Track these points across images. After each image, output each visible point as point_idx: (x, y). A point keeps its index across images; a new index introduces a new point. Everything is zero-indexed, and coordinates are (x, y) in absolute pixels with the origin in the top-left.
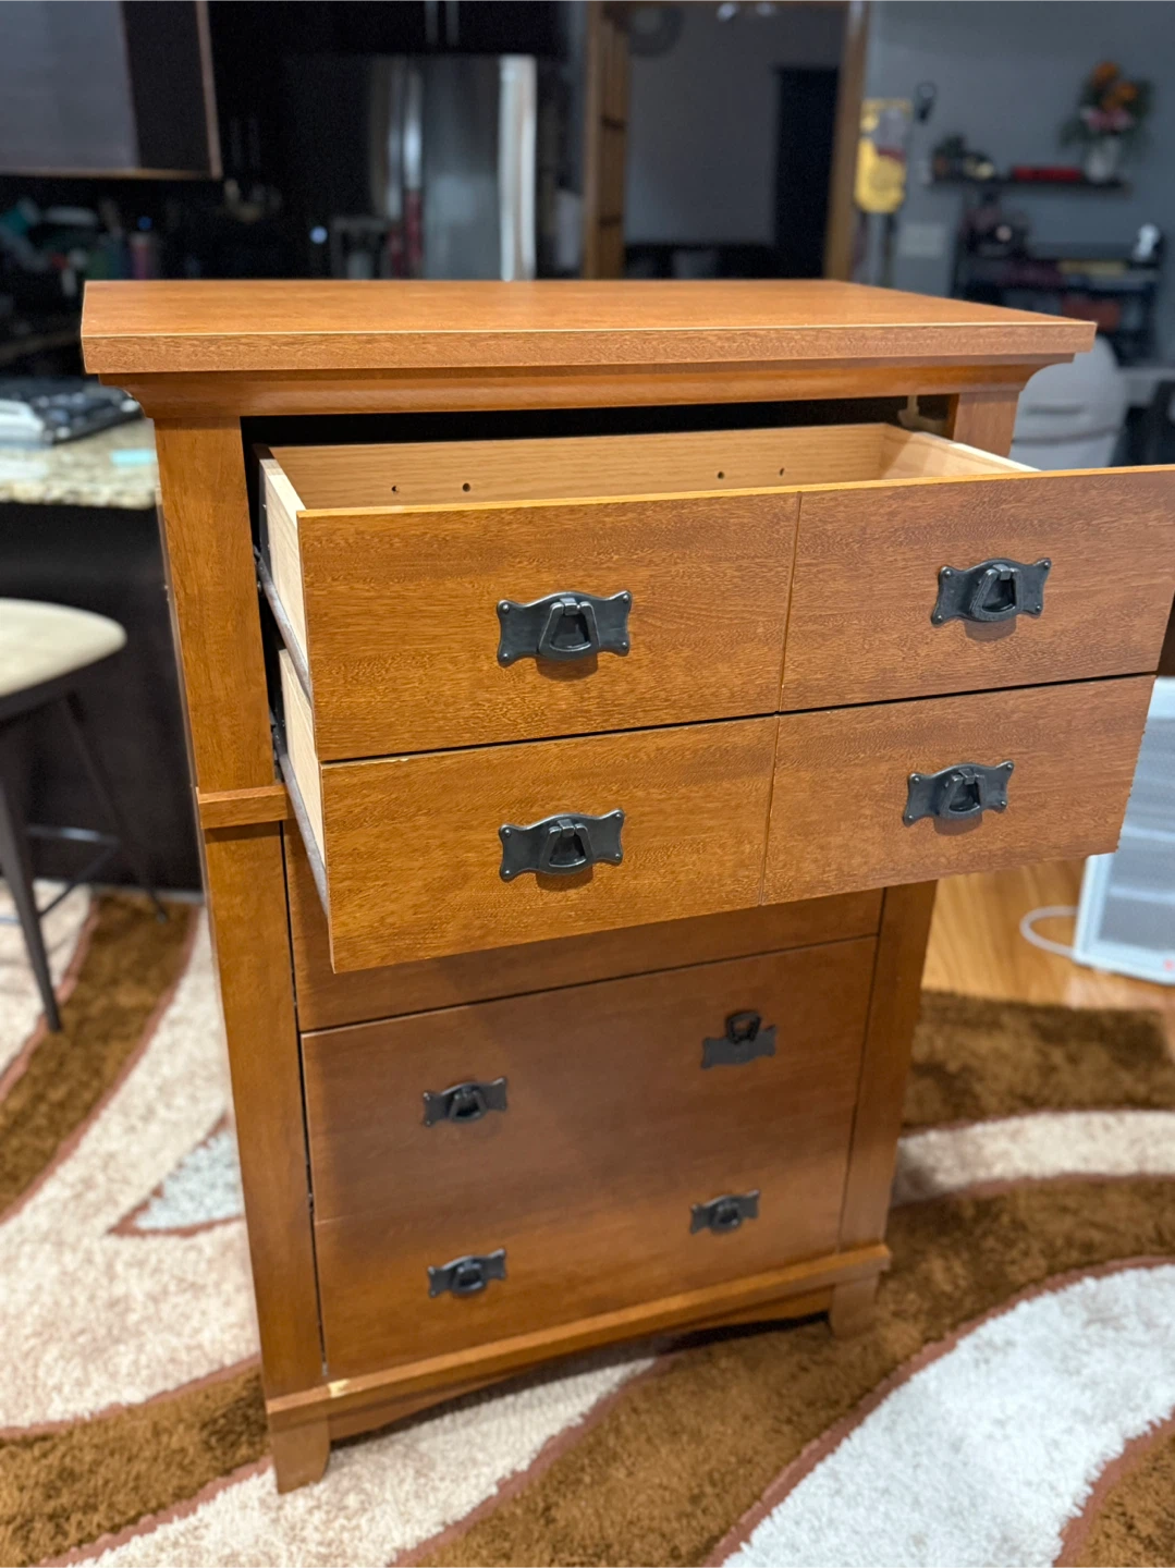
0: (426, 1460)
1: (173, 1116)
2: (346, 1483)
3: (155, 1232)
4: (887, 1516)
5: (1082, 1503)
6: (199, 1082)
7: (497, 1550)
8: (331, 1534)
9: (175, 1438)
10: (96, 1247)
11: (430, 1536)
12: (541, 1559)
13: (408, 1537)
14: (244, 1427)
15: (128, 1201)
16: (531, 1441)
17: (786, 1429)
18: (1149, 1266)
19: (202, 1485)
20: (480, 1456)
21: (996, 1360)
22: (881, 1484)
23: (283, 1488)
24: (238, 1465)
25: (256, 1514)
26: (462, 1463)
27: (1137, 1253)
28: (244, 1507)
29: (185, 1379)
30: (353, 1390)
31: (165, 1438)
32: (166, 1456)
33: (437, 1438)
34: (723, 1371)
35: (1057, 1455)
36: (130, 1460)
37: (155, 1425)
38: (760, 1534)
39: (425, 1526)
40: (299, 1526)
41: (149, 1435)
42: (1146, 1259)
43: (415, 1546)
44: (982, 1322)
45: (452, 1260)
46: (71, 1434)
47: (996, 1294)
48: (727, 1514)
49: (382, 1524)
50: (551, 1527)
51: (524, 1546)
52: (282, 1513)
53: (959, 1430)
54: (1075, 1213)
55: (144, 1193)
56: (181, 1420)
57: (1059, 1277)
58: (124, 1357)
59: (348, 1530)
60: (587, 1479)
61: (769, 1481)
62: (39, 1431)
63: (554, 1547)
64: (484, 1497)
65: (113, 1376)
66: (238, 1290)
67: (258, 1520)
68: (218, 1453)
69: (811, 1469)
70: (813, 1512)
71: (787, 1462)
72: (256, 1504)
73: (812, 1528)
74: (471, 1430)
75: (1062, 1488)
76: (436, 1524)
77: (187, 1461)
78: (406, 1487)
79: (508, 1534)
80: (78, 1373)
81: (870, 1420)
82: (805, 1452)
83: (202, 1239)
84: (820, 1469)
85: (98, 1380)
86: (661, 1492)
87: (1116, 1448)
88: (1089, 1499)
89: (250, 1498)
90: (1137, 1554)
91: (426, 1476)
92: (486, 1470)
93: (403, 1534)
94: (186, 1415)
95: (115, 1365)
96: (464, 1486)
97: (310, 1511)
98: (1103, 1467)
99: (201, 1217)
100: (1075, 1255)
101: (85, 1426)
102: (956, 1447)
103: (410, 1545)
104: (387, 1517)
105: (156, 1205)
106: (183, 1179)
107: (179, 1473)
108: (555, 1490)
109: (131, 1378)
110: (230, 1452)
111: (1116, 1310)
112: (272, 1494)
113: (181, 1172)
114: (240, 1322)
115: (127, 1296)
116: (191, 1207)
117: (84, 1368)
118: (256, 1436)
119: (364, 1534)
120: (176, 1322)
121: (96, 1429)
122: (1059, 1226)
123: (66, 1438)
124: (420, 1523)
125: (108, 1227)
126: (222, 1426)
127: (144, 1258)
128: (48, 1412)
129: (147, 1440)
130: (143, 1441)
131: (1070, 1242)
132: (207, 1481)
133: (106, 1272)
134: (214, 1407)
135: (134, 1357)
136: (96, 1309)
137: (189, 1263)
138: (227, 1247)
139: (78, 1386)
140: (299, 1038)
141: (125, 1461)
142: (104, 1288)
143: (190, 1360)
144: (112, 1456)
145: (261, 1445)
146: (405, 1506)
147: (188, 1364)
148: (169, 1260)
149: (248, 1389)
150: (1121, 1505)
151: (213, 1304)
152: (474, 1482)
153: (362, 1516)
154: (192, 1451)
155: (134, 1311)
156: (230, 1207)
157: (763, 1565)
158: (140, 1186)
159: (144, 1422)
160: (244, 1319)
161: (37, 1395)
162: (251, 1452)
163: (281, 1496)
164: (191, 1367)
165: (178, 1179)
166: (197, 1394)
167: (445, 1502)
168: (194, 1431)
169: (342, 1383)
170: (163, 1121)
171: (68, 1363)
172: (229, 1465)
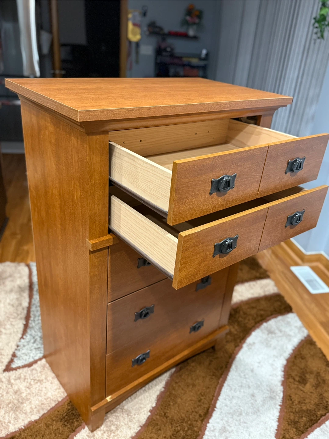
0: (128, 411)
1: (8, 332)
2: (109, 423)
3: (19, 368)
4: (244, 392)
5: (283, 376)
6: (11, 320)
7: (157, 429)
9: (54, 426)
10: (1, 376)
11: (138, 431)
12: (169, 427)
14: (74, 417)
15: (6, 361)
16: (153, 398)
17: (214, 377)
18: (276, 317)
20: (142, 406)
21: (253, 347)
22: (240, 384)
23: (92, 431)
24: (76, 428)
26: (138, 409)
27: (272, 315)
29: (49, 408)
30: (114, 398)
31: (51, 427)
32: (54, 432)
33: (128, 405)
34: (193, 367)
35: (274, 367)
36: (43, 436)
37: (46, 424)
38: (218, 404)
39: (136, 428)
41: (46, 428)
42: (274, 316)
43: (135, 434)
44: (246, 339)
45: (138, 356)
46: (20, 434)
47: (246, 332)
48: (208, 402)
49: (124, 432)
50: (168, 418)
51: (163, 426)
52: (95, 437)
53: (252, 367)
54: (256, 307)
55: (10, 357)
56: (54, 421)
57: (258, 325)
58: (27, 407)
59: (116, 436)
60: (172, 404)
61: (215, 391)
62: (10, 436)
63: (171, 424)
64: (148, 416)
65: (26, 413)
66: (53, 378)
68: (69, 426)
69: (223, 385)
70: (228, 396)
71: (217, 385)
72: (87, 437)
73: (229, 400)
74: (136, 400)
75: (277, 374)
76: (138, 427)
77: (61, 431)
78: (126, 420)
79: (157, 424)
80: (13, 416)
81: (231, 370)
82: (220, 382)
83: (35, 366)
84: (225, 385)
85: (22, 416)
86: (191, 402)
87: (285, 362)
88: (284, 375)
89: (84, 436)
90: (298, 385)
91: (130, 415)
92: (145, 409)
93: (131, 432)
94: (54, 419)
95: (25, 410)
96: (141, 415)
97: (102, 434)
98: (284, 367)
99: (31, 360)
100: (259, 318)
101: (24, 431)
102: (252, 371)
103: (134, 435)
104: (124, 429)
105: (15, 359)
106: (21, 350)
107: (60, 435)
108: (165, 409)
109: (32, 412)
110: (72, 425)
111: (273, 330)
112: (90, 433)
113: (19, 348)
114: (58, 387)
115: (19, 389)
116: (27, 357)
117: (15, 414)
118: (78, 418)
119: (120, 436)
120: (38, 392)
121: (28, 431)
122: (253, 312)
123: (19, 436)
124: (134, 428)
125: (3, 370)
126: (67, 418)
127: (19, 376)
128: (10, 430)
129: (45, 429)
130: (44, 430)
131: (257, 316)
132: (69, 435)
133: (9, 383)
134: (62, 414)
135: (30, 406)
136: (11, 395)
137: (35, 374)
138: (44, 367)
139: (15, 420)
140: (107, 305)
141: (41, 437)
142: (10, 389)
143: (48, 403)
144: (37, 437)
145: (80, 420)
146: (128, 425)
147: (48, 404)
148: (28, 375)
149: (69, 406)
150: (290, 375)
151: (48, 384)
152: (143, 413)
153: (117, 431)
154: (61, 428)
155: (23, 393)
156: (39, 355)
157: (222, 412)
158: (7, 355)
159: (42, 424)
160: (59, 387)
161: (3, 426)
162: (78, 423)
163: (92, 433)
164: (49, 404)
165: (19, 350)
166: (55, 412)
167: (138, 421)
168: (59, 422)
169: (110, 397)
170: (6, 334)
171: (9, 414)
172: (74, 429)
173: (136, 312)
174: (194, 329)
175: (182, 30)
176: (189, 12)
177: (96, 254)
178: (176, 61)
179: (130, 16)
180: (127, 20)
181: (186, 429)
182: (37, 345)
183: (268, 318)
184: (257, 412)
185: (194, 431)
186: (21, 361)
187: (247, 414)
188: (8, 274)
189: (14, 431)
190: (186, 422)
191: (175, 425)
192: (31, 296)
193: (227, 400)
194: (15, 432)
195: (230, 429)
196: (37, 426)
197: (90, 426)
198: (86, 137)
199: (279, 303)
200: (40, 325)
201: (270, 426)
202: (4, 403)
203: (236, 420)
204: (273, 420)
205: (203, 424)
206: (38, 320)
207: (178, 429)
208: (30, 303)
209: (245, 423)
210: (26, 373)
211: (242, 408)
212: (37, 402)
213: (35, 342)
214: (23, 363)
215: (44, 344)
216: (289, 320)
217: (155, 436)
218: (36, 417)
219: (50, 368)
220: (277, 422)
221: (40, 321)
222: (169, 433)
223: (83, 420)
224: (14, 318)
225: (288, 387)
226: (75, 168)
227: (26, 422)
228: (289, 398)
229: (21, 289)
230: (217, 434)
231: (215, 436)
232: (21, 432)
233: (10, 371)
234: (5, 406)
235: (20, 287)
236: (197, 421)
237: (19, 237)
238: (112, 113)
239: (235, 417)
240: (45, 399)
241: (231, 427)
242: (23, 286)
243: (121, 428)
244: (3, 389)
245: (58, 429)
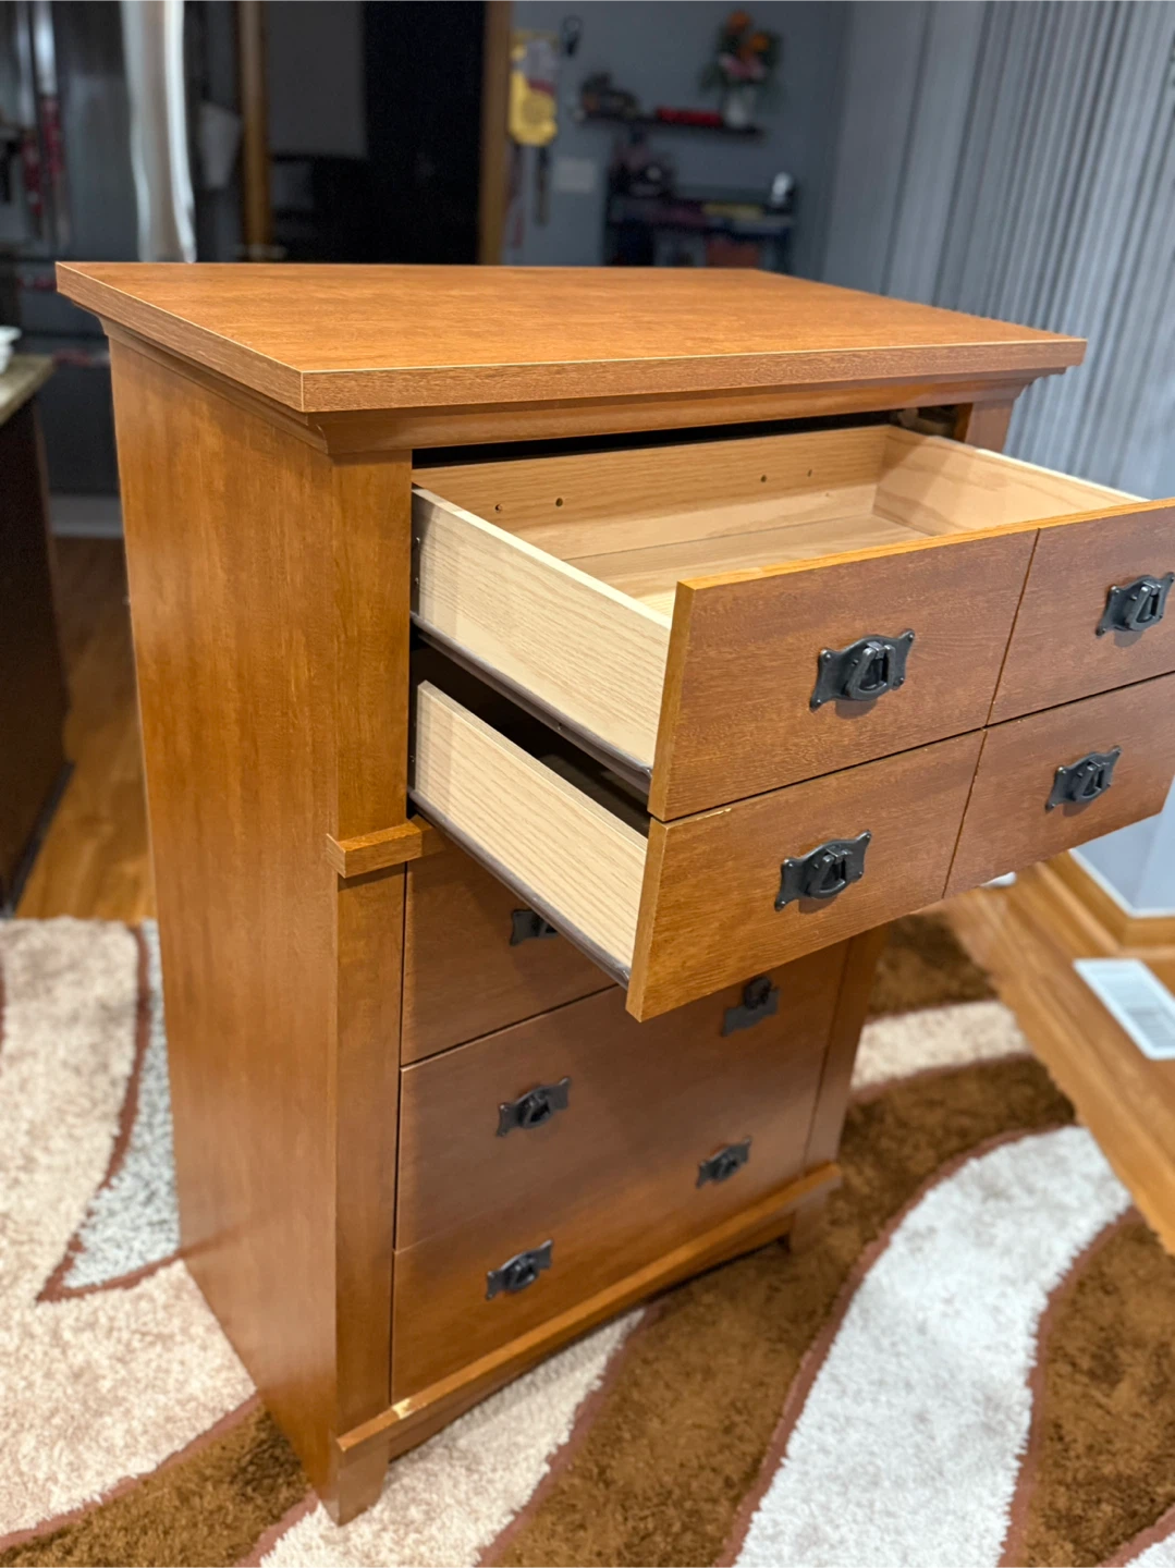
0: (470, 1456)
1: (58, 1161)
2: (400, 1497)
3: (92, 1289)
4: (890, 1405)
5: (1033, 1354)
6: (71, 1119)
7: (572, 1523)
8: (407, 1552)
9: (207, 1498)
10: (29, 1318)
11: (503, 1527)
12: (615, 1519)
13: (482, 1531)
14: (277, 1469)
15: (46, 1263)
16: (562, 1413)
17: (780, 1346)
18: (1014, 1140)
19: (255, 1538)
20: (521, 1439)
21: (927, 1246)
22: (876, 1376)
23: (342, 1521)
24: (284, 1509)
25: (323, 1552)
26: (507, 1450)
27: (1000, 1130)
28: (308, 1548)
29: (191, 1436)
30: (420, 1407)
31: (196, 1501)
32: (205, 1520)
33: (471, 1434)
34: (709, 1307)
35: (1002, 1319)
36: (166, 1533)
37: (179, 1489)
38: (795, 1445)
39: (495, 1518)
40: (373, 1554)
41: (177, 1503)
42: (1008, 1134)
43: (492, 1540)
44: (903, 1215)
45: (509, 1258)
46: (88, 1523)
47: (905, 1190)
48: (759, 1436)
49: (454, 1529)
50: (613, 1488)
51: (594, 1513)
52: (350, 1544)
53: (920, 1316)
54: (942, 1103)
55: (61, 1249)
56: (206, 1479)
57: (948, 1164)
58: (114, 1430)
59: (423, 1543)
60: (627, 1436)
61: (784, 1398)
62: (51, 1529)
63: (623, 1507)
64: (539, 1477)
65: (109, 1451)
66: (208, 1329)
67: (327, 1556)
68: (260, 1501)
69: (814, 1378)
70: (831, 1415)
71: (792, 1377)
72: (321, 1543)
73: (835, 1431)
74: (502, 1417)
75: (1013, 1345)
76: (504, 1515)
77: (229, 1519)
78: (463, 1487)
79: (574, 1506)
80: (67, 1457)
81: (846, 1323)
82: (803, 1364)
83: (147, 1285)
84: (823, 1376)
85: (94, 1459)
86: (697, 1432)
87: (1041, 1303)
88: (1039, 1349)
89: (311, 1538)
90: (1086, 1385)
91: (477, 1471)
92: (532, 1451)
93: (478, 1531)
94: (208, 1472)
95: (106, 1440)
96: (517, 1471)
97: (377, 1535)
98: (1037, 1319)
99: (135, 1263)
100: (954, 1143)
101: (101, 1510)
102: (922, 1329)
103: (488, 1541)
104: (455, 1520)
105: (79, 1260)
106: (100, 1227)
107: (225, 1533)
108: (603, 1453)
109: (131, 1449)
110: (271, 1498)
111: (1001, 1184)
112: (331, 1528)
113: (94, 1219)
114: (227, 1363)
115: (88, 1363)
116: (121, 1254)
117: (73, 1450)
118: (292, 1474)
119: (441, 1543)
120: (156, 1378)
121: (114, 1511)
122: (934, 1118)
123: (84, 1529)
124: (489, 1517)
125: (34, 1294)
126: (254, 1474)
127: (92, 1319)
128: (52, 1506)
129: (176, 1508)
130: (172, 1510)
131: (947, 1131)
132: (258, 1533)
133: (54, 1342)
134: (236, 1456)
135: (126, 1426)
136: (59, 1385)
137: (146, 1314)
138: (178, 1289)
139: (73, 1470)
140: (400, 1073)
141: (162, 1536)
142: (59, 1361)
143: (188, 1415)
144: (146, 1533)
145: (300, 1482)
146: (469, 1505)
147: (189, 1419)
148: (121, 1315)
149: (264, 1430)
150: (1061, 1348)
151: (189, 1351)
152: (524, 1465)
153: (431, 1525)
154: (231, 1507)
155: (104, 1377)
156: (164, 1246)
157: (806, 1473)
158: (53, 1244)
159: (166, 1490)
160: (230, 1360)
161: (30, 1491)
162: (293, 1492)
163: (342, 1529)
164: (193, 1421)
165: (94, 1227)
166: (211, 1448)
167: (505, 1491)
168: (225, 1486)
169: (405, 1403)
170: (49, 1168)
171: (52, 1449)
172: (275, 1512)
173: (504, 1104)
174: (716, 1171)
175: (705, 104)
176: (733, 40)
177: (362, 889)
178: (680, 215)
179: (519, 53)
180: (510, 66)
181: (676, 1528)
182: (159, 1211)
183: (985, 1143)
184: (933, 1479)
185: (704, 1535)
186: (100, 1267)
187: (899, 1483)
188: (64, 960)
189: (66, 1509)
190: (678, 1504)
191: (636, 1511)
192: (141, 1040)
193: (828, 1429)
194: (71, 1512)
195: (834, 1536)
196: (148, 1494)
197: (334, 1505)
198: (330, 470)
199: (1029, 1091)
200: (168, 1143)
201: (982, 1527)
202: (35, 1411)
203: (859, 1505)
204: (991, 1508)
205: (739, 1514)
206: (164, 1123)
207: (646, 1528)
208: (138, 1064)
209: (889, 1514)
210: (115, 1308)
211: (879, 1462)
212: (151, 1412)
213: (149, 1200)
214: (105, 1271)
215: (183, 1210)
216: (1063, 1151)
217: (565, 1549)
218: (145, 1463)
219: (199, 1294)
220: (1006, 1517)
221: (169, 1128)
222: (615, 1541)
223: (309, 1480)
224: (78, 1115)
225: (1049, 1393)
226: (292, 580)
227: (111, 1480)
228: (1052, 1431)
229: (108, 1015)
230: (787, 1550)
231: (779, 1558)
232: (90, 1514)
233: (59, 1299)
234: (38, 1422)
235: (104, 1006)
236: (715, 1501)
237: (107, 829)
238: (422, 383)
239: (854, 1493)
240: (179, 1402)
241: (837, 1527)
242: (113, 1003)
243: (444, 1516)
244: (33, 1363)
245: (220, 1508)
